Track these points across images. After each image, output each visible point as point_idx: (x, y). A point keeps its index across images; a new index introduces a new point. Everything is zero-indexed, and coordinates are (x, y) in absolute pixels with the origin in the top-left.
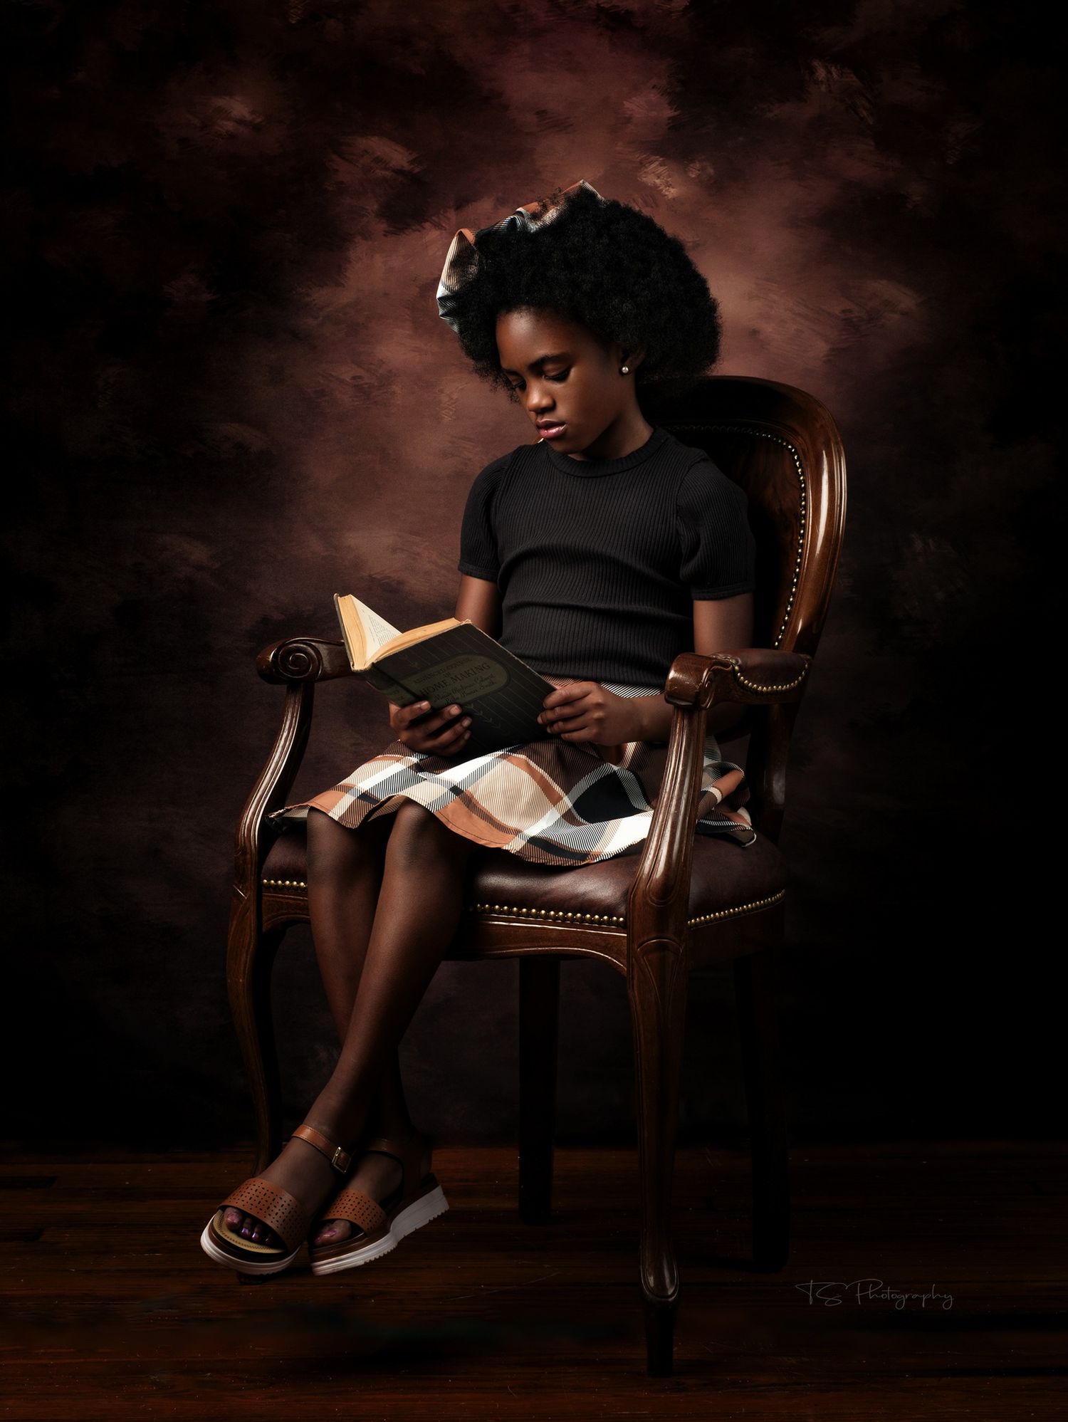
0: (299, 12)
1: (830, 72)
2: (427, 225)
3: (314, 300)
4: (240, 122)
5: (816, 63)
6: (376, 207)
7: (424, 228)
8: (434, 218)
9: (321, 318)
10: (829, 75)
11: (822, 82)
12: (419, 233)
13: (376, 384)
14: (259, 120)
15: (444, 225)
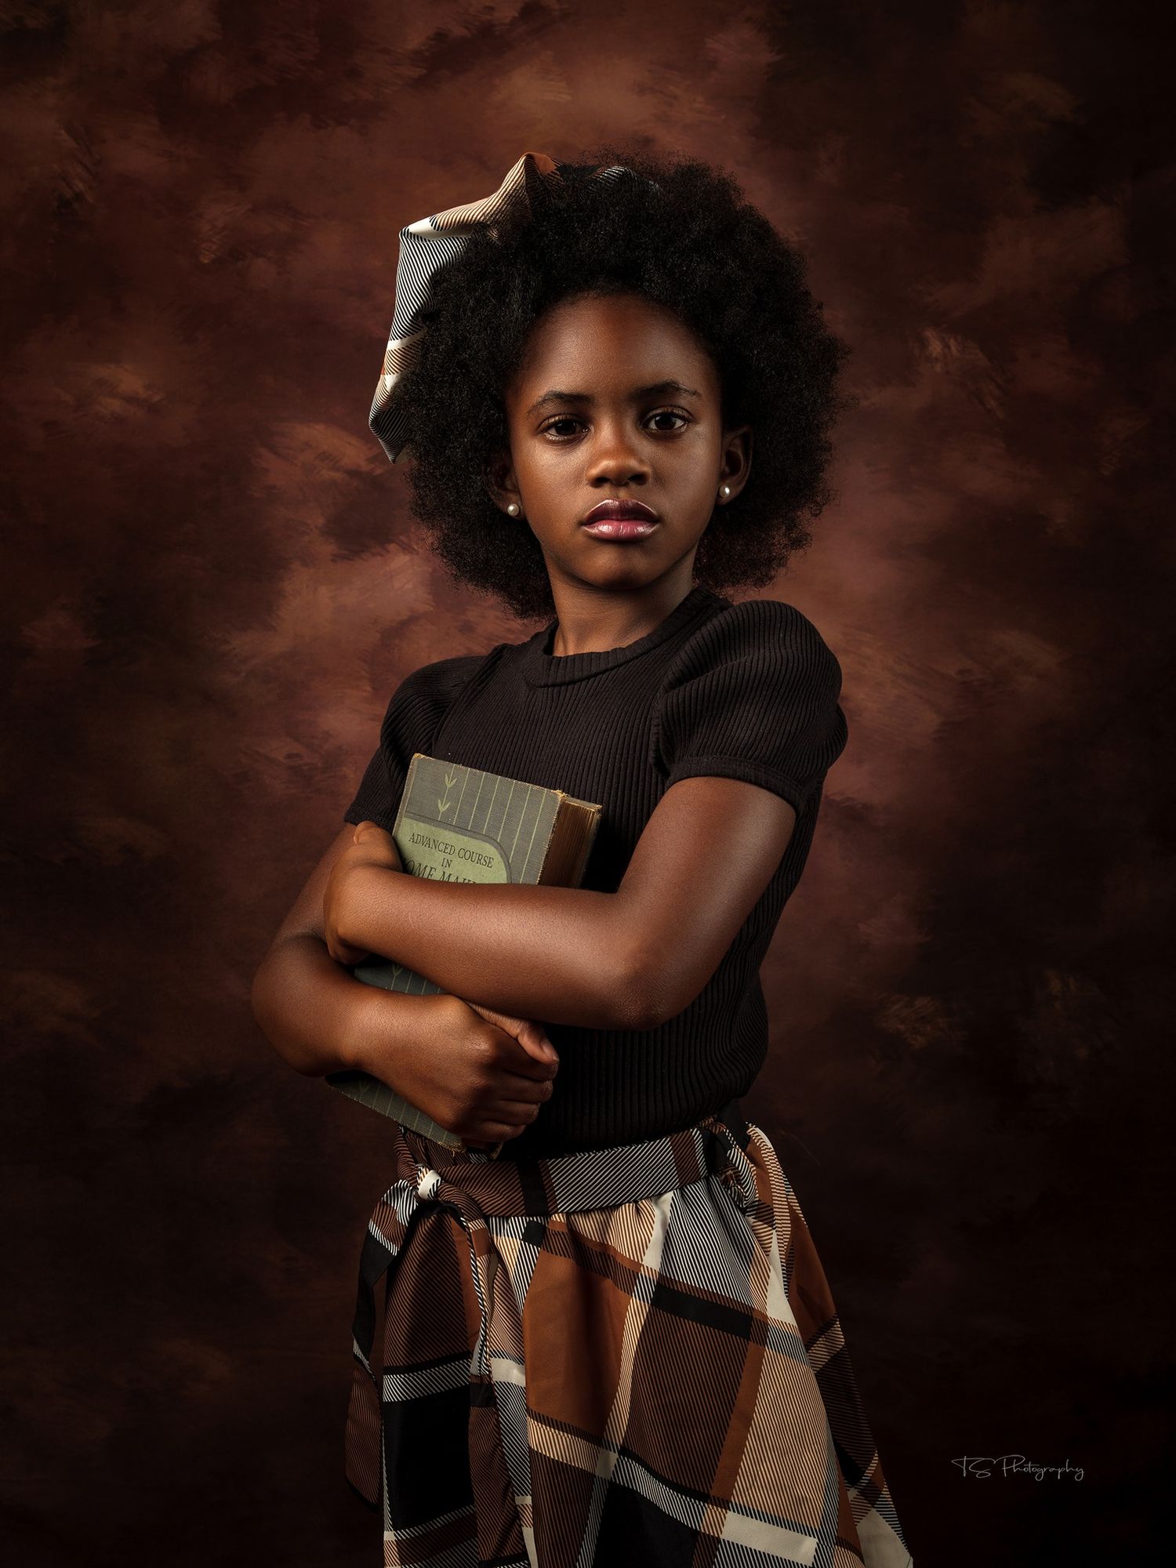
0: (214, 247)
1: (948, 347)
2: (392, 547)
3: (234, 649)
4: (131, 399)
5: (929, 333)
6: (321, 521)
7: (388, 551)
8: (402, 538)
9: (243, 674)
10: (946, 350)
11: (937, 359)
12: (379, 558)
13: (319, 765)
14: (156, 398)
15: (415, 547)
